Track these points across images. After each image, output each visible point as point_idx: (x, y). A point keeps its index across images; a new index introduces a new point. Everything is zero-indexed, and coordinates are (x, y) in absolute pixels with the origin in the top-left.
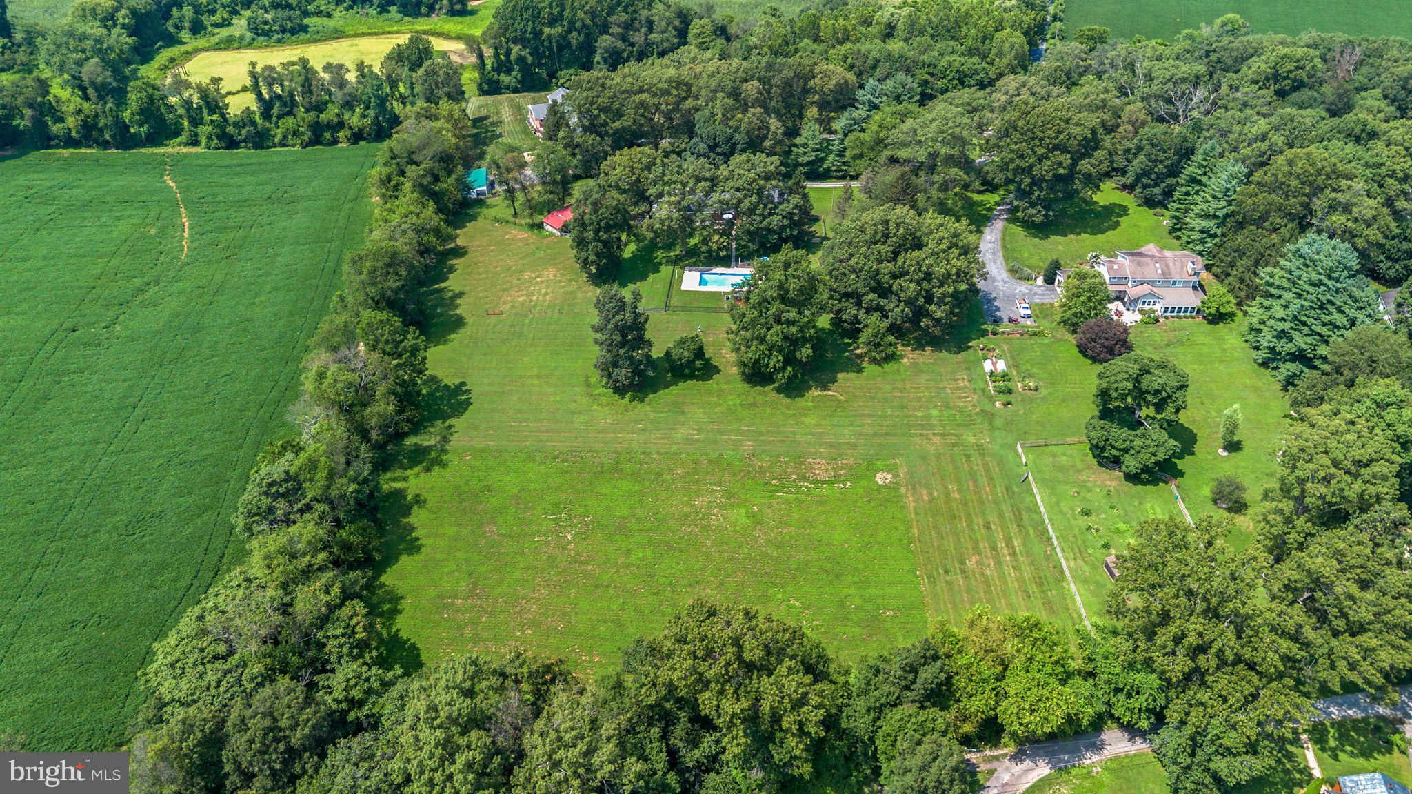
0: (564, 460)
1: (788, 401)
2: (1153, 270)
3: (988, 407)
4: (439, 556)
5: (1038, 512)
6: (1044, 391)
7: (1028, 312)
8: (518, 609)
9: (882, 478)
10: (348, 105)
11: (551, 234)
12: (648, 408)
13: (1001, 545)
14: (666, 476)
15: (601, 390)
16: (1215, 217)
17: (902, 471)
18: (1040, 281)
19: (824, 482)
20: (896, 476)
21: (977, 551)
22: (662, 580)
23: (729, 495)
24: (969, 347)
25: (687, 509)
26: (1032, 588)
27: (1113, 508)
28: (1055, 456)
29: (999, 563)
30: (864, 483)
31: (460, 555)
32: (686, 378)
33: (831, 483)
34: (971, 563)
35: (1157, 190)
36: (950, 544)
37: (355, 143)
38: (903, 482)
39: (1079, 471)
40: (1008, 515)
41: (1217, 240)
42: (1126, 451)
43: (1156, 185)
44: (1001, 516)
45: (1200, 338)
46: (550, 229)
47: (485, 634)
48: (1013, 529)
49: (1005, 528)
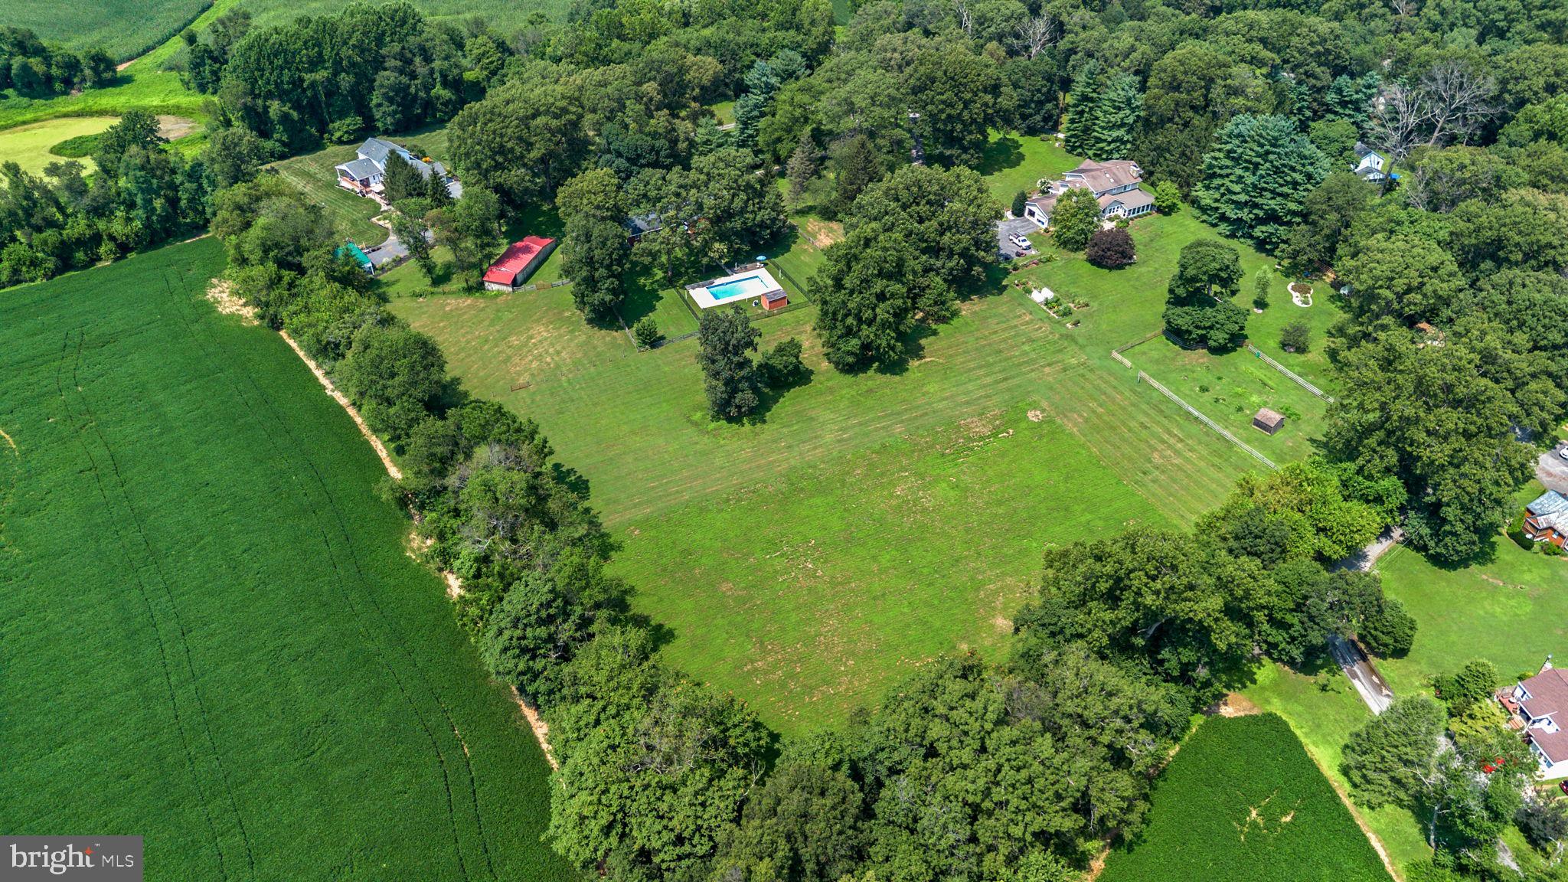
0: (739, 500)
1: (897, 378)
2: (1108, 182)
3: (1063, 331)
4: (699, 632)
5: (1168, 400)
6: (1095, 305)
7: (1028, 243)
8: (823, 647)
9: (1033, 416)
10: (100, 210)
11: (500, 294)
12: (775, 426)
13: (1166, 437)
14: (850, 480)
15: (713, 425)
16: (1123, 125)
17: (1044, 404)
18: (1009, 215)
19: (989, 437)
20: (1043, 411)
21: (1155, 449)
22: (925, 571)
23: (921, 476)
24: (1005, 287)
25: (894, 502)
26: (1217, 461)
27: (1220, 378)
28: (1144, 353)
29: (1177, 453)
30: (1023, 425)
31: (720, 621)
32: (789, 386)
33: (995, 435)
34: (1156, 458)
35: (1038, 118)
36: (1127, 450)
37: (123, 257)
38: (1053, 414)
39: (1173, 359)
40: (1152, 412)
41: (1129, 146)
42: (1211, 327)
43: (1037, 113)
44: (1147, 415)
45: (1169, 229)
46: (495, 287)
47: (812, 682)
48: (1166, 422)
49: (1158, 423)
